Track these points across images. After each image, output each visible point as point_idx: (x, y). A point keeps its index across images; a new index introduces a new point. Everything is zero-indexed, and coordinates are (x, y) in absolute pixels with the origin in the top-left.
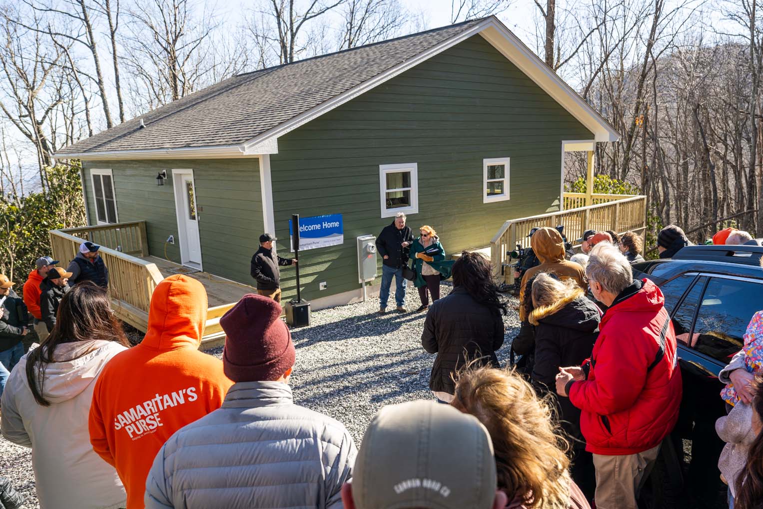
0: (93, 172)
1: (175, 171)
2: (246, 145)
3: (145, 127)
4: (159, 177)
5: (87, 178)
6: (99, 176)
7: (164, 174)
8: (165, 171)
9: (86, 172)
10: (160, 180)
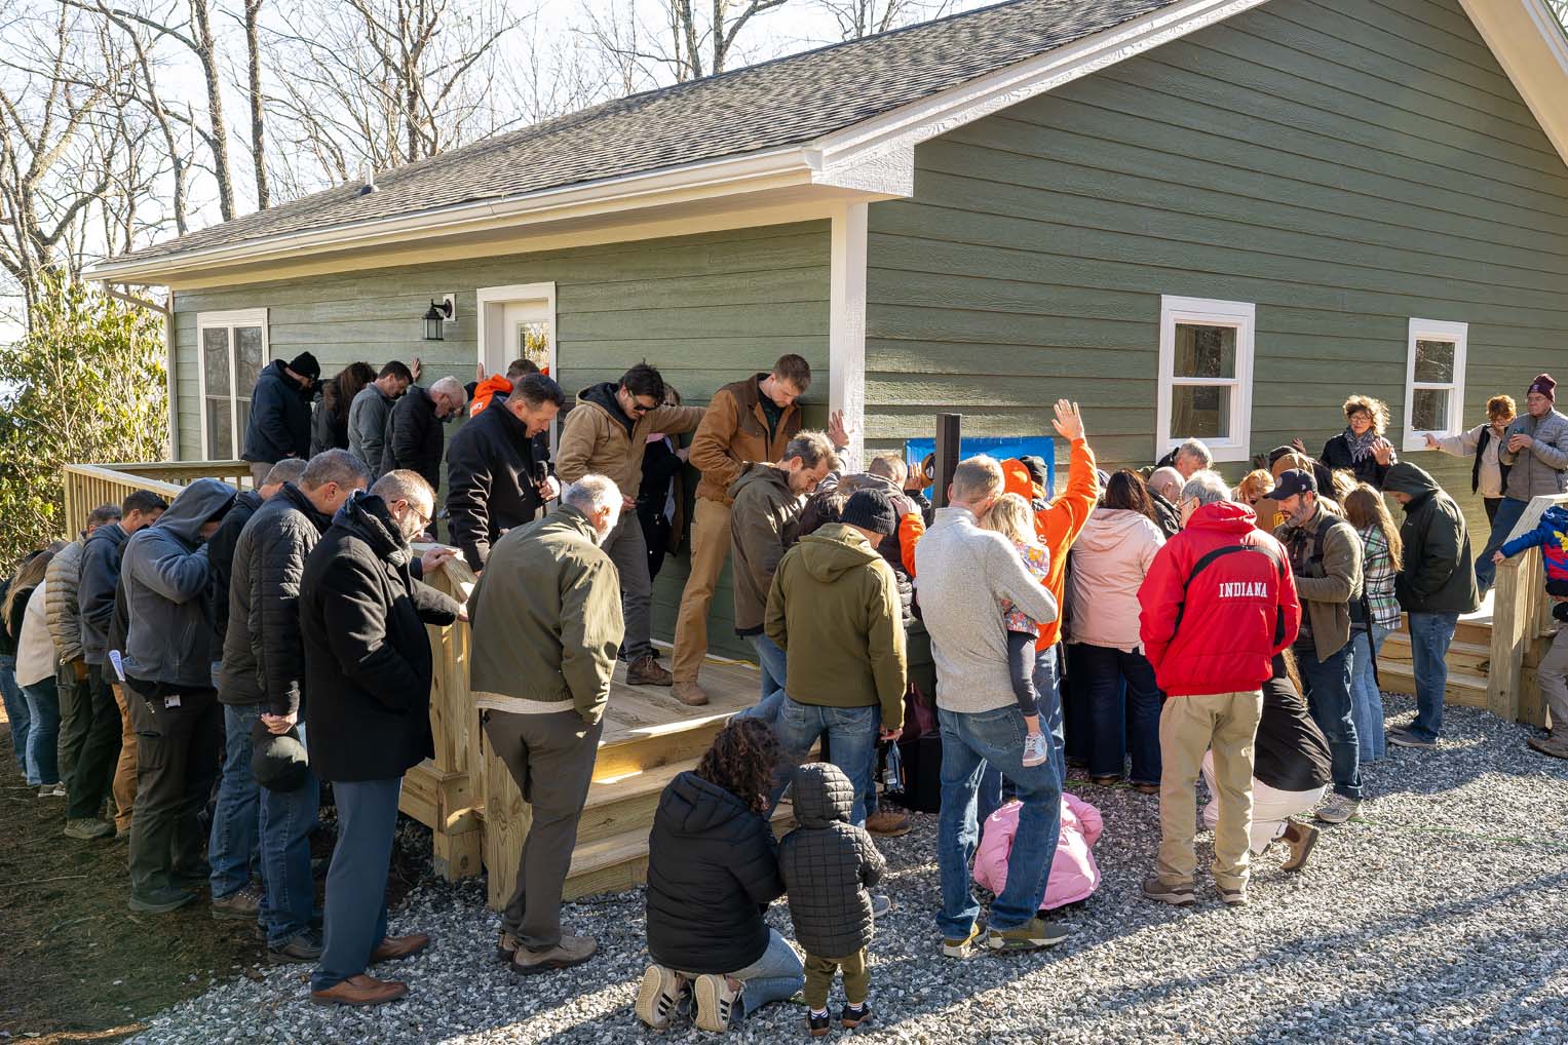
0: (208, 320)
1: (485, 295)
2: (827, 148)
3: (376, 189)
4: (433, 316)
5: (184, 341)
6: (225, 330)
7: (447, 308)
8: (451, 297)
9: (184, 323)
10: (433, 324)
